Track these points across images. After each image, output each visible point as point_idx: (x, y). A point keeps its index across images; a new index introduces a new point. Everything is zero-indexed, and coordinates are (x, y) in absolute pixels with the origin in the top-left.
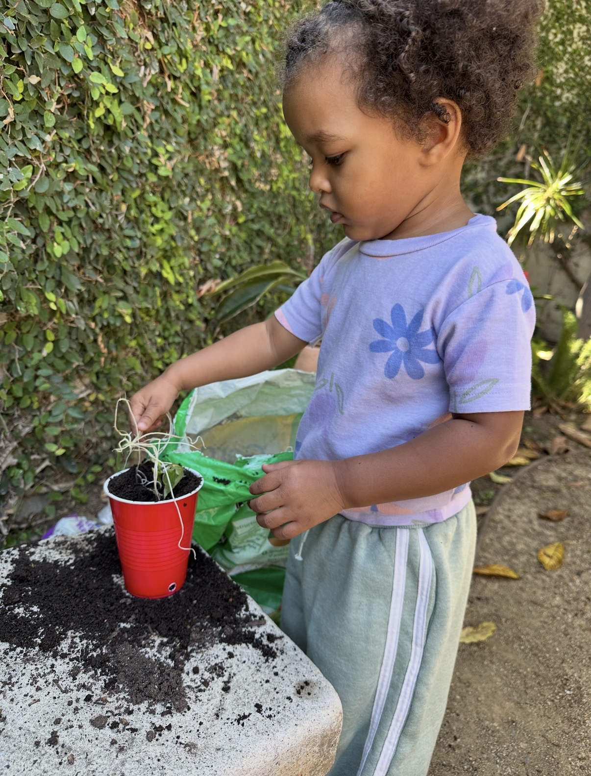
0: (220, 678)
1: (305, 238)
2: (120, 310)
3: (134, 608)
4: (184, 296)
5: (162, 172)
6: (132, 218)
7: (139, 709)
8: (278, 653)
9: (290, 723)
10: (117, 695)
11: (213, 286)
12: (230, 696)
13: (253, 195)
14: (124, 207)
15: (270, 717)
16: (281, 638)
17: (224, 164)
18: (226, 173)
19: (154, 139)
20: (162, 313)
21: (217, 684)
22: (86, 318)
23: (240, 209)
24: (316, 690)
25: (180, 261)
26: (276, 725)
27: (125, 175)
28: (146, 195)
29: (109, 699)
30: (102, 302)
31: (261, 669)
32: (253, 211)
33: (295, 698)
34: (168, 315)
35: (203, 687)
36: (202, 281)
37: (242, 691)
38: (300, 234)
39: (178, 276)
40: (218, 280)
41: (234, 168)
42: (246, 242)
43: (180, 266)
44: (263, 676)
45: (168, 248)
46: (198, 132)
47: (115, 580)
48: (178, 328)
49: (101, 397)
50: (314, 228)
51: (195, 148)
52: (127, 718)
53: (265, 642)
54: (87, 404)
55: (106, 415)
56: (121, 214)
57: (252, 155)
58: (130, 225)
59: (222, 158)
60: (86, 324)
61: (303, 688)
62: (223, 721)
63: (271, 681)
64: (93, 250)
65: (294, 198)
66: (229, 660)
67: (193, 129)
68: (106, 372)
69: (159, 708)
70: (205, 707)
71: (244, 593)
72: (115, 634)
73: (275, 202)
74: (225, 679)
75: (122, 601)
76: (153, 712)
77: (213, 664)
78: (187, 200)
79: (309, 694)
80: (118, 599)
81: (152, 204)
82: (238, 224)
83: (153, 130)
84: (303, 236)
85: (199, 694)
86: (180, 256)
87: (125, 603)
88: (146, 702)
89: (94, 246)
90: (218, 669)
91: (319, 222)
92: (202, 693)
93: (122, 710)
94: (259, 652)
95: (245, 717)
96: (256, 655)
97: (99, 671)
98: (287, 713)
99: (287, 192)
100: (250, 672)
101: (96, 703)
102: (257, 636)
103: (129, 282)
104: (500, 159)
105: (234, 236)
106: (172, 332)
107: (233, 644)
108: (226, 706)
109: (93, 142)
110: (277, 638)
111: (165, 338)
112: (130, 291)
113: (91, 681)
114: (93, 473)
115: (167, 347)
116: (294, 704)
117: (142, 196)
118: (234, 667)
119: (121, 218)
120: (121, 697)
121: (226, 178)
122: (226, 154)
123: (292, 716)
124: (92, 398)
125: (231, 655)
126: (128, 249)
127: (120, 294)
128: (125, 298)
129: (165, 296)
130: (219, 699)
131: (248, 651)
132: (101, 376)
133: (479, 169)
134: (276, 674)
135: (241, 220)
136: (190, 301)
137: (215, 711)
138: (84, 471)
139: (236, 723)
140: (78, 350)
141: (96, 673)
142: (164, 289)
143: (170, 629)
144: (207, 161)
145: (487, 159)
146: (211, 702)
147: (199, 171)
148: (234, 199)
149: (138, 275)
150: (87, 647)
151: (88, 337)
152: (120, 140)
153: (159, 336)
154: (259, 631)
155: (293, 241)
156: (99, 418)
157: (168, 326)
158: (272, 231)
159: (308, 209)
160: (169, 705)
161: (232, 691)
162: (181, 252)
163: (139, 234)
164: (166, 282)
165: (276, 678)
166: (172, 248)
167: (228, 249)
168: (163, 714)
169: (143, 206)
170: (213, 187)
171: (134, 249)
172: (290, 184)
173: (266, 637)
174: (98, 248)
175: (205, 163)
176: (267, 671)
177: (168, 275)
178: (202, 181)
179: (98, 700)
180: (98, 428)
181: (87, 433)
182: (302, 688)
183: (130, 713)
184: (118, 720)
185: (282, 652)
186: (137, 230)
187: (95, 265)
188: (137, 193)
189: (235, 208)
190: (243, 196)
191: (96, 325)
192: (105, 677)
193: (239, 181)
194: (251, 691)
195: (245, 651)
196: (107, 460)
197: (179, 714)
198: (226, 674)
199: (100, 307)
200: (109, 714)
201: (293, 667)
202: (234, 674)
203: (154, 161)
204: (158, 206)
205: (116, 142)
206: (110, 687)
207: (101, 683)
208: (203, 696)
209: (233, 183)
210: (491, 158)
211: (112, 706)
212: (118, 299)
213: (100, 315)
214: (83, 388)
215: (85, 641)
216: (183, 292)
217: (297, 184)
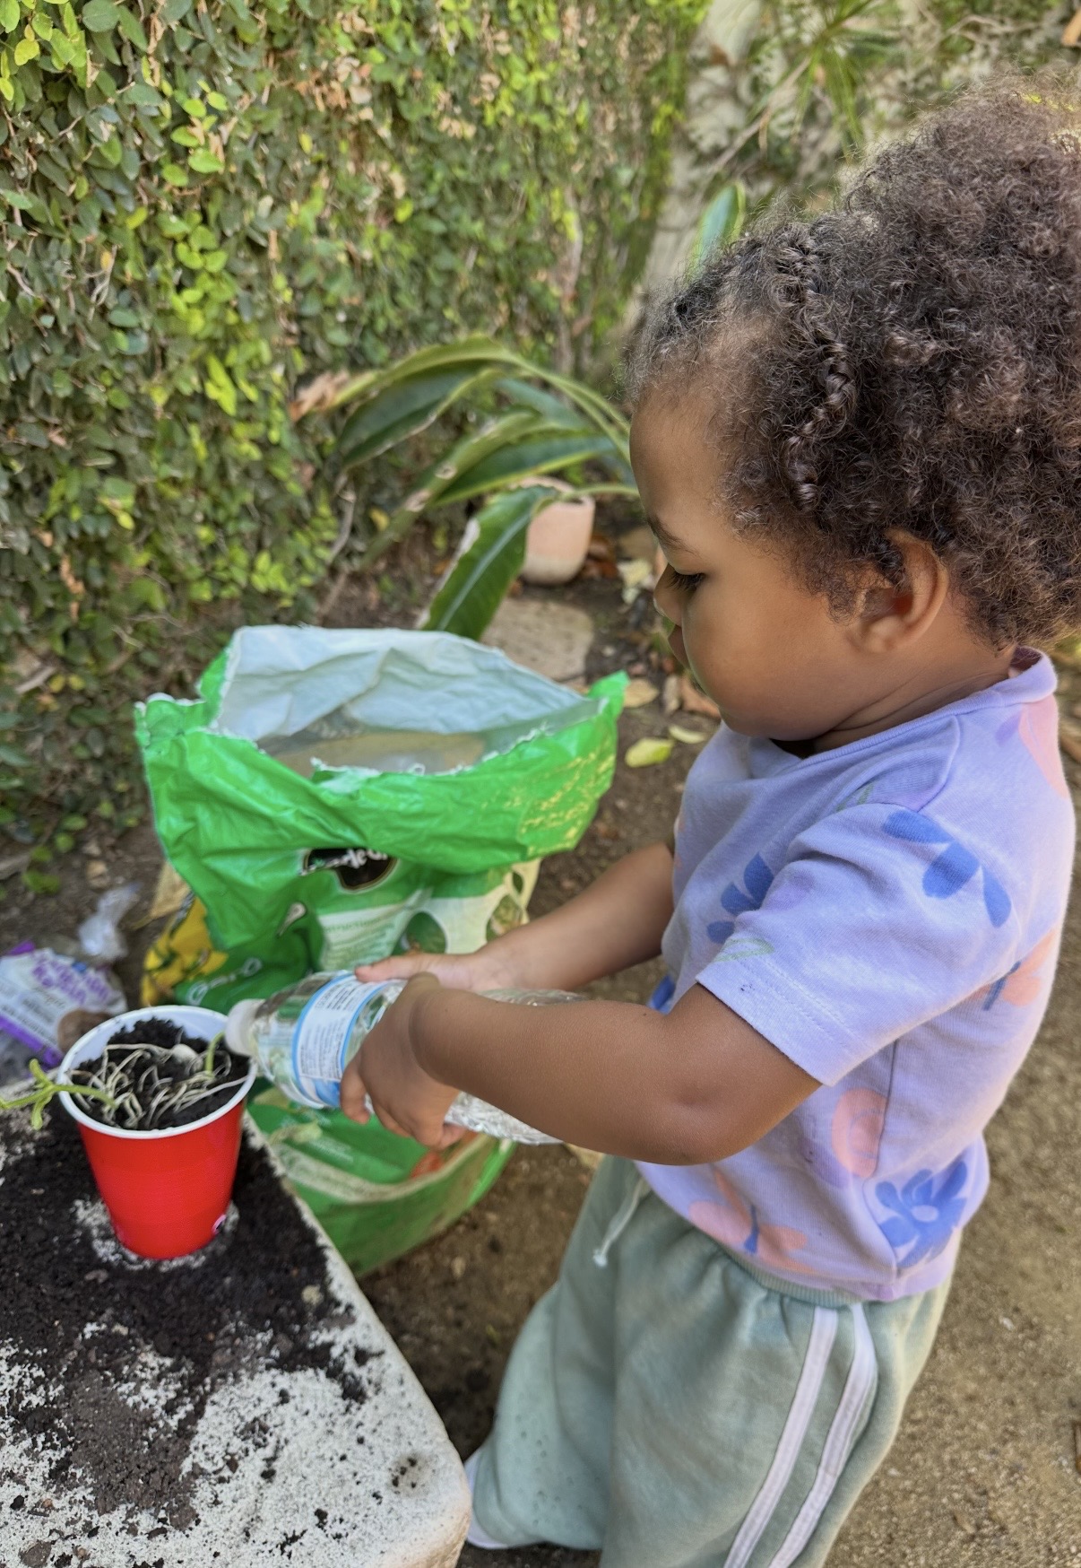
0: (260, 1451)
1: (560, 221)
2: (107, 502)
3: (112, 1292)
4: (260, 428)
5: (199, 162)
6: (128, 279)
7: (109, 1524)
8: (370, 1392)
9: (372, 1549)
10: (70, 1494)
11: (330, 392)
12: (273, 1491)
13: (433, 150)
14: (107, 261)
15: (338, 1536)
16: (380, 1354)
17: (361, 96)
18: (367, 114)
19: (179, 71)
20: (209, 473)
21: (252, 1466)
22: (31, 525)
23: (400, 192)
24: (425, 1477)
25: (250, 350)
26: (348, 1554)
27: (107, 182)
28: (162, 217)
29: (56, 1504)
30: (66, 488)
31: (336, 1430)
32: (434, 188)
33: (387, 1495)
34: (222, 473)
35: (226, 1473)
36: (306, 379)
37: (296, 1479)
38: (548, 213)
39: (244, 385)
40: (343, 375)
41: (387, 95)
42: (414, 263)
43: (249, 363)
44: (336, 1447)
45: (219, 333)
46: (292, 30)
47: (81, 1214)
48: (248, 498)
49: (76, 682)
50: (583, 189)
51: (286, 69)
52: (85, 1543)
53: (350, 1365)
54: (46, 699)
55: (88, 712)
56: (102, 278)
57: (435, 52)
58: (126, 297)
59: (356, 80)
60: (32, 537)
61: (407, 1471)
62: (255, 1548)
63: (349, 1456)
64: (33, 385)
65: (537, 133)
66: (281, 1409)
67: (279, 24)
68: (84, 626)
69: (145, 1521)
70: (227, 1516)
71: (324, 1247)
72: (73, 1354)
73: (489, 148)
74: (268, 1452)
75: (90, 1277)
76: (133, 1530)
77: (249, 1419)
78: (268, 201)
79: (413, 1486)
80: (82, 1270)
81: (179, 238)
82: (394, 224)
83: (173, 48)
84: (555, 216)
85: (218, 1488)
86: (249, 340)
87: (95, 1280)
88: (123, 1507)
89: (36, 374)
90: (255, 1430)
91: (597, 172)
92: (224, 1487)
93: (79, 1526)
94: (336, 1388)
95: (294, 1539)
96: (329, 1395)
97: (41, 1438)
98: (370, 1529)
99: (521, 118)
100: (315, 1437)
101: (33, 1512)
102: (335, 1352)
103: (129, 428)
104: (1028, 33)
105: (383, 254)
106: (235, 508)
107: (291, 1370)
108: (264, 1514)
109: (16, 129)
110: (373, 1355)
111: (217, 525)
112: (130, 449)
113: (26, 1461)
114: (68, 831)
115: (223, 545)
116: (383, 1508)
117: (152, 223)
118: (288, 1424)
119: (103, 288)
120: (79, 1497)
121: (368, 123)
122: (366, 70)
123: (376, 1534)
124: (57, 686)
125: (284, 1397)
126: (122, 357)
127: (107, 461)
128: (120, 467)
129: (216, 436)
130: (253, 1498)
131: (318, 1386)
132: (74, 635)
133: (977, 53)
134: (361, 1441)
135: (403, 214)
136: (274, 436)
137: (243, 1524)
138: (48, 830)
139: (277, 1552)
140: (17, 595)
141: (35, 1443)
142: (212, 422)
143: (175, 1344)
144: (317, 91)
145: (998, 29)
146: (238, 1506)
147: (299, 118)
148: (385, 166)
149: (148, 411)
150: (20, 1383)
151: (38, 566)
152: (86, 106)
153: (206, 521)
154: (340, 1339)
155: (530, 232)
156: (76, 720)
157: (225, 497)
158: (477, 228)
159: (572, 150)
160: (162, 1514)
161: (278, 1479)
162: (253, 332)
163: (146, 320)
164: (214, 407)
165: (361, 1449)
166: (228, 329)
167: (368, 295)
168: (151, 1535)
169: (155, 242)
170: (333, 152)
171: (134, 357)
172: (531, 97)
173: (352, 1352)
174: (45, 379)
175: (313, 98)
176: (346, 1433)
177: (222, 393)
178: (306, 141)
179: (37, 1505)
180: (73, 741)
181: (49, 757)
182: (403, 1471)
183: (93, 1532)
184: (68, 1552)
185: (378, 1389)
186: (141, 308)
187: (43, 416)
188: (140, 216)
189: (388, 191)
190: (411, 151)
191: (55, 536)
192: (50, 1453)
193: (400, 124)
194: (312, 1479)
195: (312, 1387)
196: (97, 803)
197: (178, 1534)
198: (272, 1441)
199: (63, 498)
200: (55, 1536)
201: (392, 1422)
202: (286, 1442)
203: (180, 137)
204: (193, 241)
205: (77, 113)
206: (59, 1476)
207: (43, 1468)
208: (225, 1493)
209: (385, 131)
210: (1009, 27)
211: (58, 1520)
212: (103, 472)
213: (64, 514)
214: (37, 664)
215: (17, 1369)
216: (257, 421)
217: (547, 96)
